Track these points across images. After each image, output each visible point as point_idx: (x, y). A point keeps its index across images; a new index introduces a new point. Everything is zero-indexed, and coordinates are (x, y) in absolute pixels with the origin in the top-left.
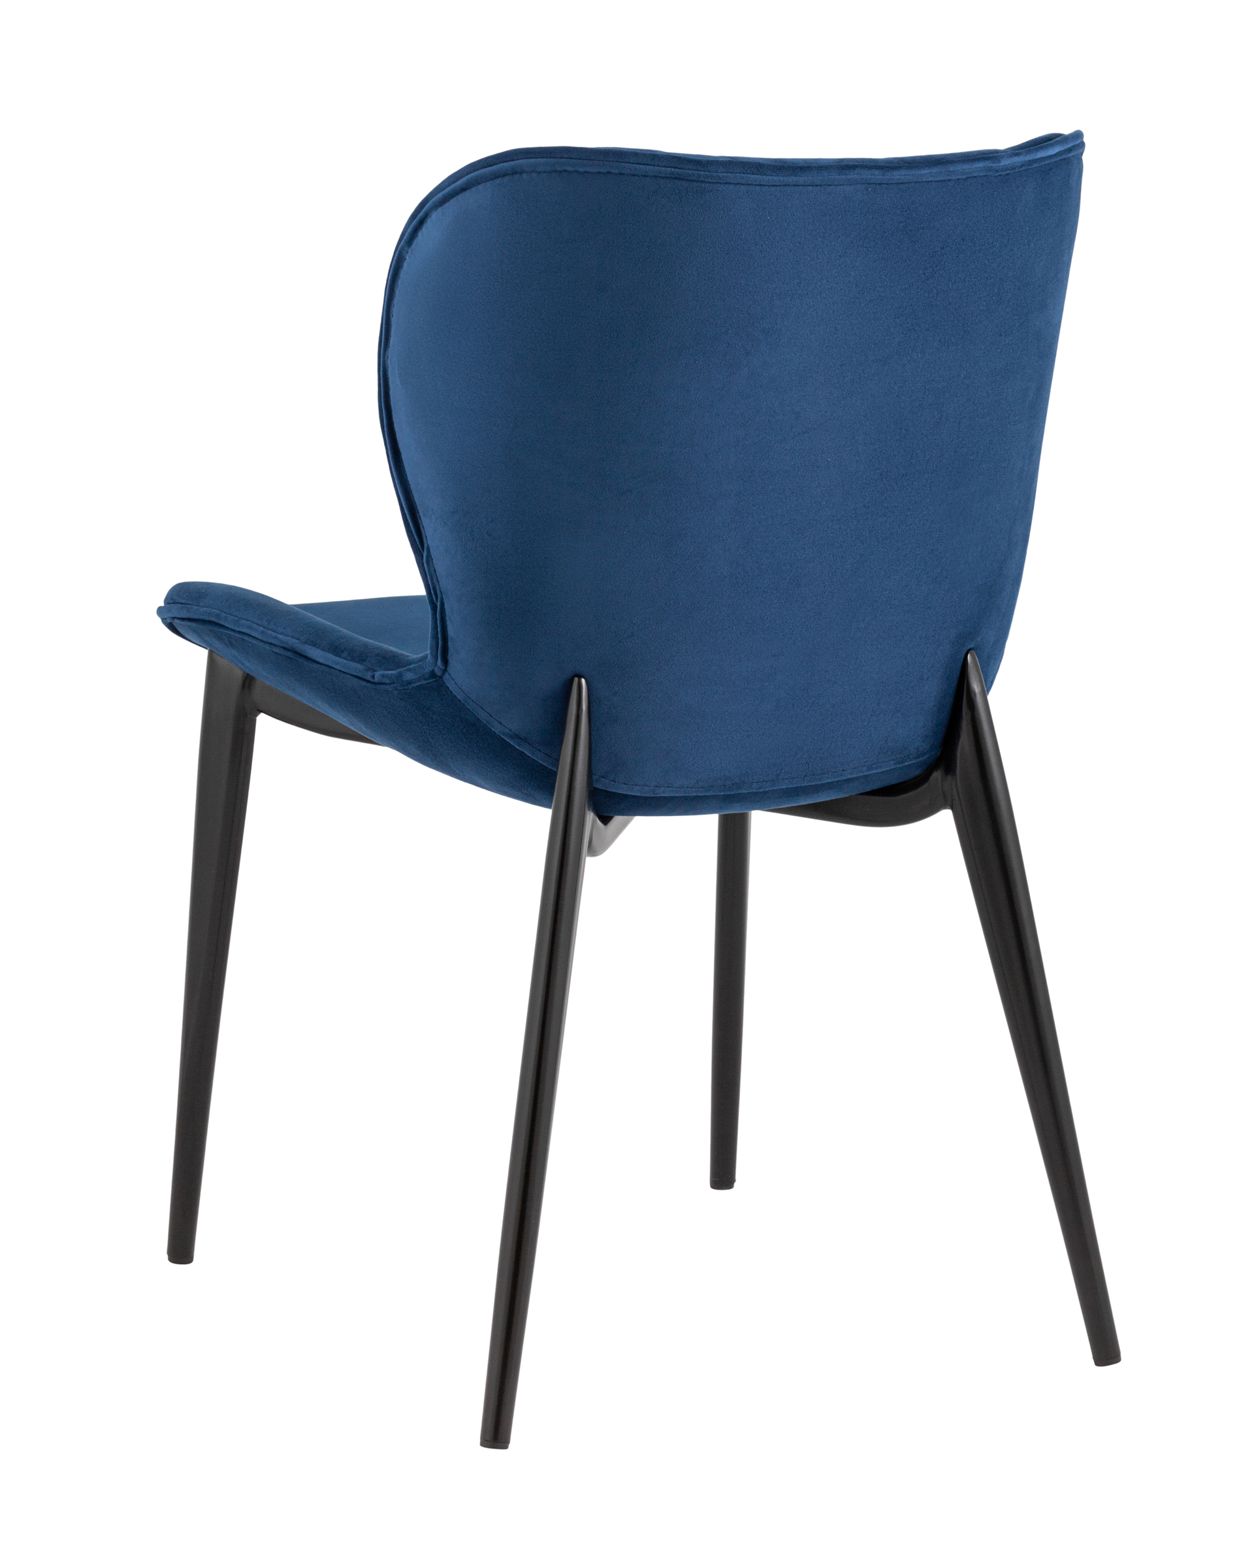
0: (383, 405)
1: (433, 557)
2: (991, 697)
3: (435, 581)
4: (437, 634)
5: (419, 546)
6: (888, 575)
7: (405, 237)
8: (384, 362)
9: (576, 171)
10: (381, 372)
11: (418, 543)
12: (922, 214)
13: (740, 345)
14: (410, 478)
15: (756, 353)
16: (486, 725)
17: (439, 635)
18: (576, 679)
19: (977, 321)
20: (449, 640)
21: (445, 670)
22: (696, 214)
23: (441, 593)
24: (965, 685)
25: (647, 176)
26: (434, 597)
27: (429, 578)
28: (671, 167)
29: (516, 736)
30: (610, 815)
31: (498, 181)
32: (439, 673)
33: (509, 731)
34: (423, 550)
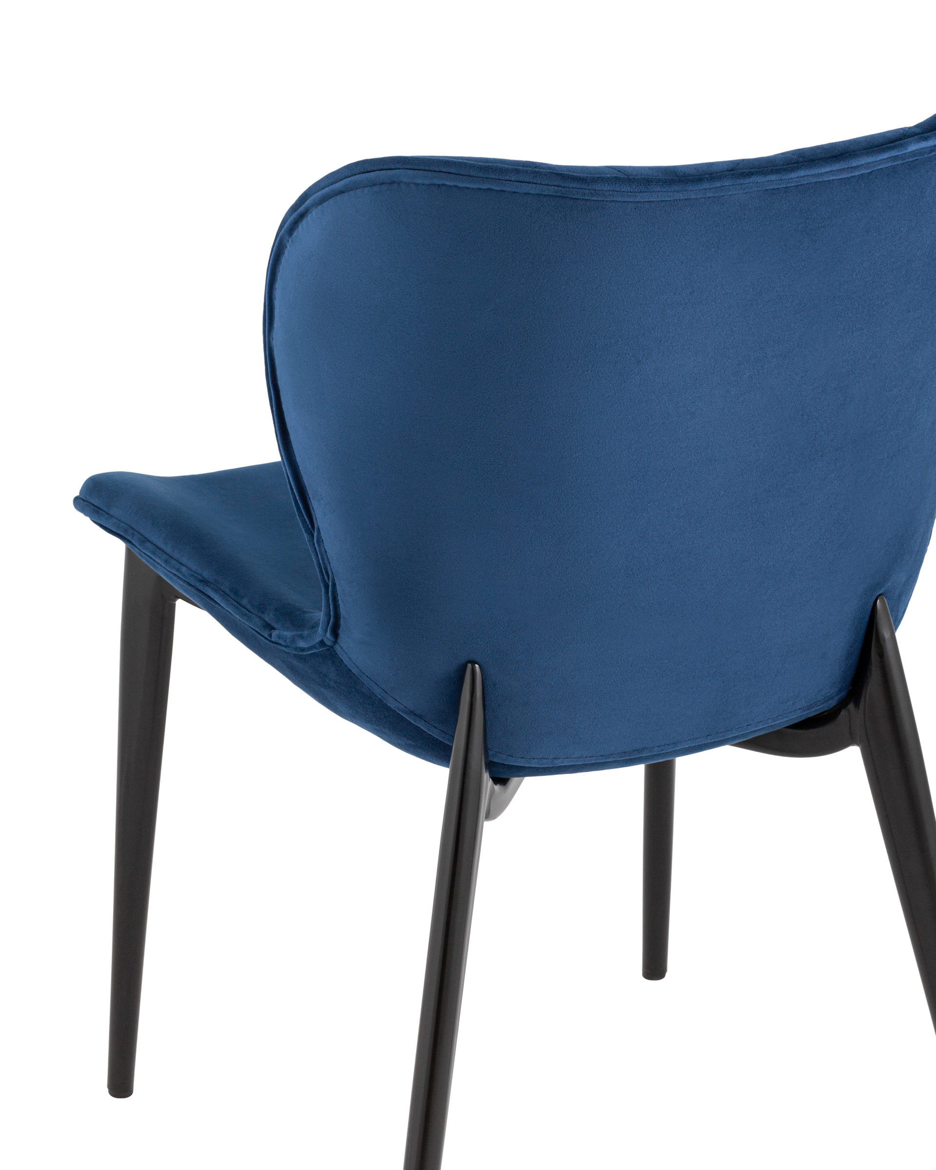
0: (271, 385)
1: (323, 538)
2: (899, 634)
3: (326, 562)
4: (330, 612)
5: (310, 526)
6: (792, 549)
7: (286, 226)
8: (269, 342)
9: (456, 186)
10: (267, 350)
11: (308, 523)
12: (823, 213)
13: (631, 354)
14: (299, 460)
15: (648, 361)
16: (381, 699)
17: (332, 613)
18: (469, 665)
19: (883, 304)
20: (341, 618)
21: (336, 642)
22: (581, 232)
23: (333, 573)
24: (874, 631)
25: (529, 194)
26: (325, 576)
27: (320, 558)
28: (554, 186)
29: (411, 713)
30: (508, 777)
31: (376, 188)
32: (329, 643)
33: (403, 707)
34: (314, 530)
